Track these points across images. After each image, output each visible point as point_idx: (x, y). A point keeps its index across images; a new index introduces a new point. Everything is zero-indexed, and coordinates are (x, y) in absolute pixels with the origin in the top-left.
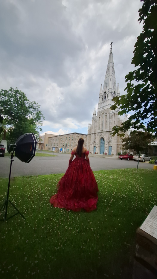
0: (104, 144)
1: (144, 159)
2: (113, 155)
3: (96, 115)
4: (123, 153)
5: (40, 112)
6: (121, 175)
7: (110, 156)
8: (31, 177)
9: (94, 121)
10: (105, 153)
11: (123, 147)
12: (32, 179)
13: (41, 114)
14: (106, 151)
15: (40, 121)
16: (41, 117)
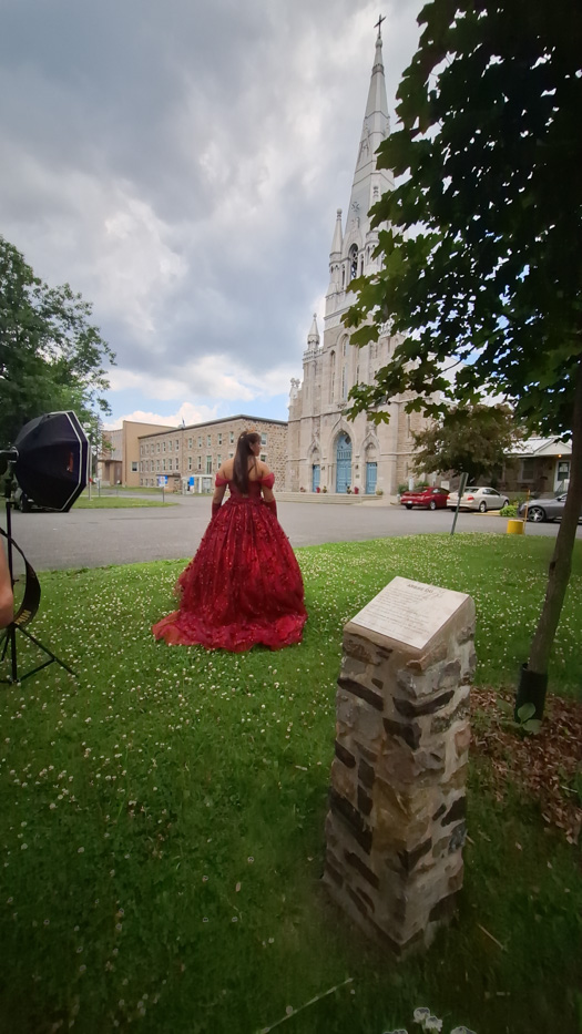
0: (350, 454)
1: (484, 502)
2: (381, 494)
3: (317, 343)
4: (415, 487)
5: (92, 331)
6: (396, 553)
7: (370, 499)
8: (84, 571)
9: (311, 369)
10: (352, 489)
11: (418, 463)
12: (89, 579)
13: (98, 341)
14: (358, 482)
15: (98, 369)
16: (100, 355)
